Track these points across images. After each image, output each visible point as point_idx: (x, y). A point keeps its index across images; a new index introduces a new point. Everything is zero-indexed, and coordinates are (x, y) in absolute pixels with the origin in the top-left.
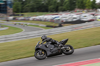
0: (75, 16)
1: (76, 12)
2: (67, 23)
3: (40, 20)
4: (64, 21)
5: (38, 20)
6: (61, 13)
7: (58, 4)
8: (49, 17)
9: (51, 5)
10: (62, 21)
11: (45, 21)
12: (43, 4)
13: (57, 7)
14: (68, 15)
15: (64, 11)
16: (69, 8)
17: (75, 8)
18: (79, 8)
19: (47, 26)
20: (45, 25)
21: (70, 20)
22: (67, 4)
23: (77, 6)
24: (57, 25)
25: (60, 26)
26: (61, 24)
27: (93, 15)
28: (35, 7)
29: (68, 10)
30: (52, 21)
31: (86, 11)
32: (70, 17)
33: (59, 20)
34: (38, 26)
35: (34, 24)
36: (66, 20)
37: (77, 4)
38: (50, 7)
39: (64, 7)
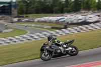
0: (80, 17)
1: (81, 13)
2: (73, 24)
3: (45, 22)
4: (70, 22)
5: (43, 22)
6: (66, 14)
7: (63, 5)
8: (54, 18)
9: (56, 6)
10: (68, 23)
12: (48, 5)
13: (62, 8)
14: (74, 16)
15: (69, 12)
16: (74, 9)
17: (80, 9)
18: (85, 9)
20: (50, 27)
21: (75, 22)
22: (72, 5)
23: (82, 7)
24: (63, 27)
25: (66, 27)
26: (67, 25)
27: (99, 16)
28: (40, 8)
29: (73, 11)
30: (57, 22)
31: (91, 12)
32: (76, 18)
33: (64, 21)
36: (71, 21)
37: (82, 5)
38: (55, 8)
39: (69, 8)
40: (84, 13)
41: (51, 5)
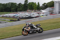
0: (27, 14)
3: (6, 17)
6: (19, 12)
7: (17, 7)
8: (12, 15)
9: (13, 7)
10: (20, 17)
11: (10, 17)
12: (8, 7)
13: (17, 9)
14: (23, 13)
15: (21, 11)
16: (24, 9)
17: (27, 9)
18: (30, 9)
19: (11, 20)
20: (9, 20)
21: (24, 17)
22: (22, 7)
23: (28, 8)
24: (17, 20)
25: (19, 20)
26: (19, 19)
27: (38, 13)
28: (3, 9)
29: (23, 10)
30: (14, 17)
31: (34, 11)
33: (18, 16)
34: (5, 20)
35: (2, 19)
36: (22, 16)
37: (28, 7)
38: (12, 9)
39: (21, 9)
40: (30, 11)
41: (10, 7)
